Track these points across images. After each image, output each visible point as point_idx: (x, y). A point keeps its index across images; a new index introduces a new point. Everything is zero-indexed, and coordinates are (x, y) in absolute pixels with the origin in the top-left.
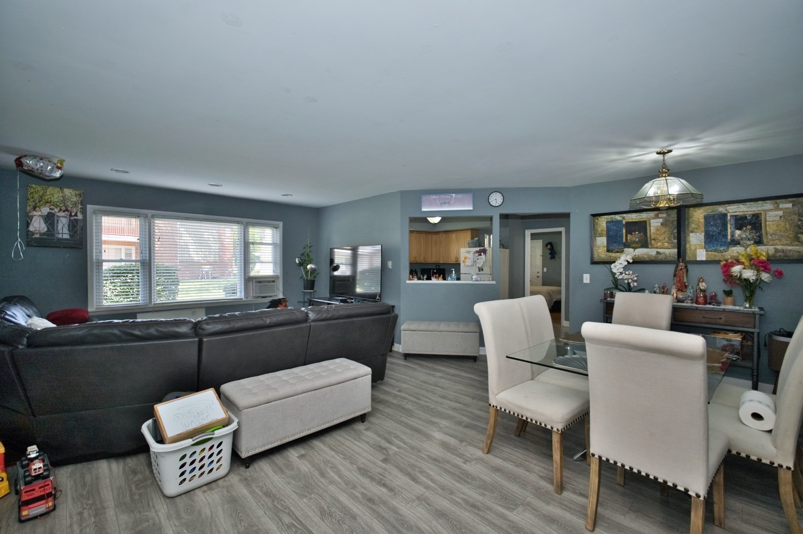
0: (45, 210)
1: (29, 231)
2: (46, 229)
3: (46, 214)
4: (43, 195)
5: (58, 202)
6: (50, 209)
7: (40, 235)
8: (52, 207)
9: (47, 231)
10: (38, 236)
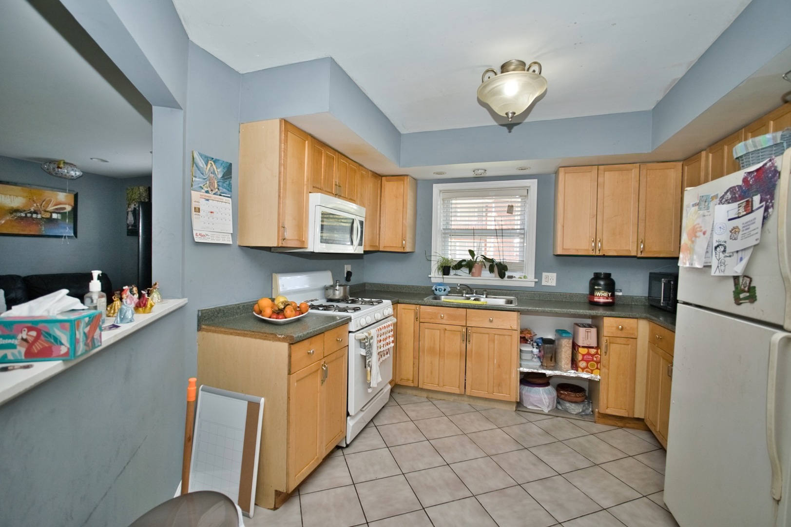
0: (133, 206)
1: (127, 224)
2: (133, 222)
3: (133, 209)
4: (132, 194)
5: (138, 198)
6: (135, 205)
7: (132, 227)
8: (135, 203)
9: (134, 223)
10: (130, 228)
